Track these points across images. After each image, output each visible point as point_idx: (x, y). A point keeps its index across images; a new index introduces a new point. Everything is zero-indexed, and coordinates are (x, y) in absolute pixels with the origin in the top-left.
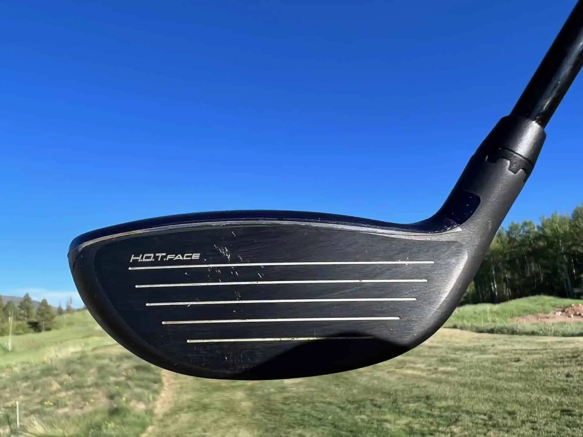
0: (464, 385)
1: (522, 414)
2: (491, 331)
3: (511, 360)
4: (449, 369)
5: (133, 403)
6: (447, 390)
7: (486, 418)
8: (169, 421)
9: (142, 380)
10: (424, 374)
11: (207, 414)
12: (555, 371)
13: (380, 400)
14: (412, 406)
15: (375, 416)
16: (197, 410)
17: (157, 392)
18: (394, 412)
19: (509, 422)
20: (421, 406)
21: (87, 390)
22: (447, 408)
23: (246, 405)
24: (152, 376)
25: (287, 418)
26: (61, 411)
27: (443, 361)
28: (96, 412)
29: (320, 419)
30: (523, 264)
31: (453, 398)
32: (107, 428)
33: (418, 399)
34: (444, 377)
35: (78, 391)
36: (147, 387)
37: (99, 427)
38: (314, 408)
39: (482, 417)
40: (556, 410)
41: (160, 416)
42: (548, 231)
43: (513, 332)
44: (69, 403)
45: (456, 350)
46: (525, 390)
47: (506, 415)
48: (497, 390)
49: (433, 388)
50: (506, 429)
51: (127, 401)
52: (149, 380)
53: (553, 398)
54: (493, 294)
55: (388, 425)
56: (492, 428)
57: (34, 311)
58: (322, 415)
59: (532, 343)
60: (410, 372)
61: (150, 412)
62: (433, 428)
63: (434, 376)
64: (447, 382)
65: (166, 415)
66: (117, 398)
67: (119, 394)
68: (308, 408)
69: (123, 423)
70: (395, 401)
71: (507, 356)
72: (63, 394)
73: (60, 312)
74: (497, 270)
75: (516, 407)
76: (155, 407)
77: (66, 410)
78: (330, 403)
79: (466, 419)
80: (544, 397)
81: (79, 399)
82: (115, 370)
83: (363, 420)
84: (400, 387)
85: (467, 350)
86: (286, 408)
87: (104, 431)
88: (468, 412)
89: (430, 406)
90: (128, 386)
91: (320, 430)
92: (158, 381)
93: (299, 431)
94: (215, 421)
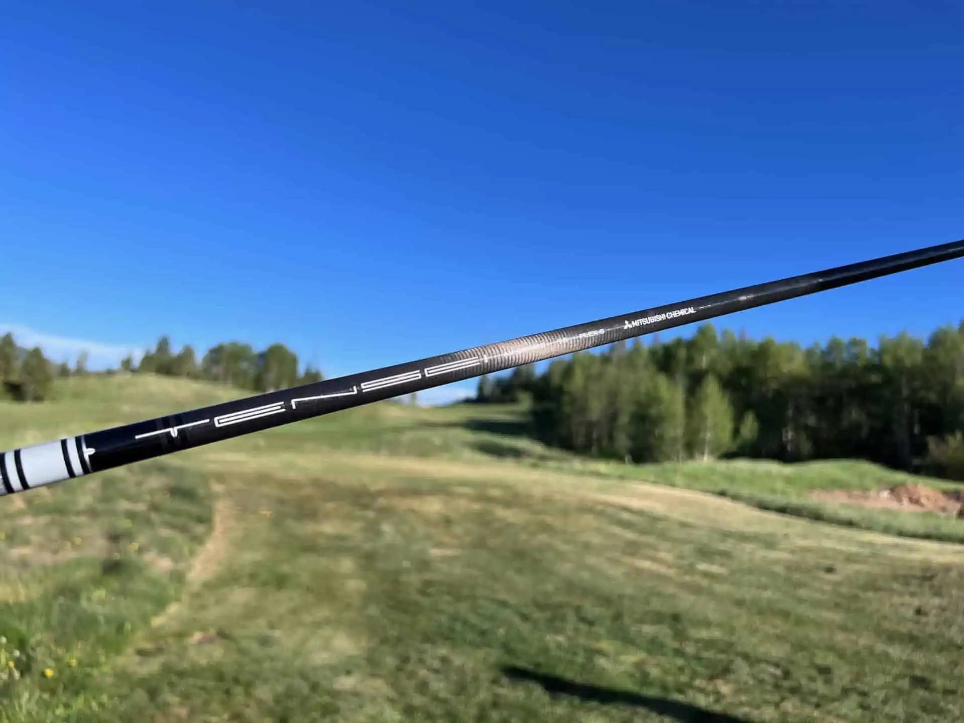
0: (740, 603)
1: (843, 675)
2: (782, 510)
3: (818, 567)
4: (715, 569)
5: (149, 557)
6: (710, 610)
7: (778, 672)
8: (210, 599)
9: (176, 513)
10: (671, 572)
11: (283, 595)
12: (896, 600)
13: (592, 609)
14: (648, 629)
15: (582, 641)
16: (265, 584)
17: (198, 540)
18: (615, 638)
19: (820, 686)
20: (664, 632)
21: (74, 519)
22: (709, 644)
23: (355, 586)
24: (194, 509)
25: (423, 622)
26: (16, 552)
27: (705, 553)
28: (78, 563)
29: (483, 633)
31: (719, 625)
32: (89, 599)
33: (658, 618)
34: (705, 583)
35: (57, 517)
36: (183, 529)
37: (72, 592)
38: (474, 609)
39: (772, 670)
40: (903, 676)
41: (196, 587)
43: (817, 516)
44: (35, 538)
45: (726, 535)
46: (844, 628)
47: (814, 673)
48: (800, 621)
49: (686, 602)
50: (814, 700)
51: (141, 550)
52: (190, 516)
53: (895, 651)
55: (602, 662)
56: (787, 695)
57: (18, 364)
58: (486, 626)
59: (850, 541)
60: (646, 564)
61: (178, 577)
62: (684, 679)
63: (687, 578)
64: (711, 594)
65: (209, 586)
66: (123, 543)
67: (129, 536)
68: (463, 608)
69: (124, 593)
70: (618, 617)
71: (811, 559)
72: (27, 521)
73: (64, 372)
75: (829, 660)
76: (190, 568)
77: (25, 551)
78: (504, 604)
79: (743, 670)
80: (880, 647)
81: (55, 532)
82: (133, 490)
83: (559, 646)
84: (629, 591)
85: (744, 538)
86: (425, 601)
87: (84, 603)
88: (746, 657)
89: (680, 635)
90: (149, 522)
91: (481, 654)
92: (205, 520)
93: (443, 651)
94: (294, 611)
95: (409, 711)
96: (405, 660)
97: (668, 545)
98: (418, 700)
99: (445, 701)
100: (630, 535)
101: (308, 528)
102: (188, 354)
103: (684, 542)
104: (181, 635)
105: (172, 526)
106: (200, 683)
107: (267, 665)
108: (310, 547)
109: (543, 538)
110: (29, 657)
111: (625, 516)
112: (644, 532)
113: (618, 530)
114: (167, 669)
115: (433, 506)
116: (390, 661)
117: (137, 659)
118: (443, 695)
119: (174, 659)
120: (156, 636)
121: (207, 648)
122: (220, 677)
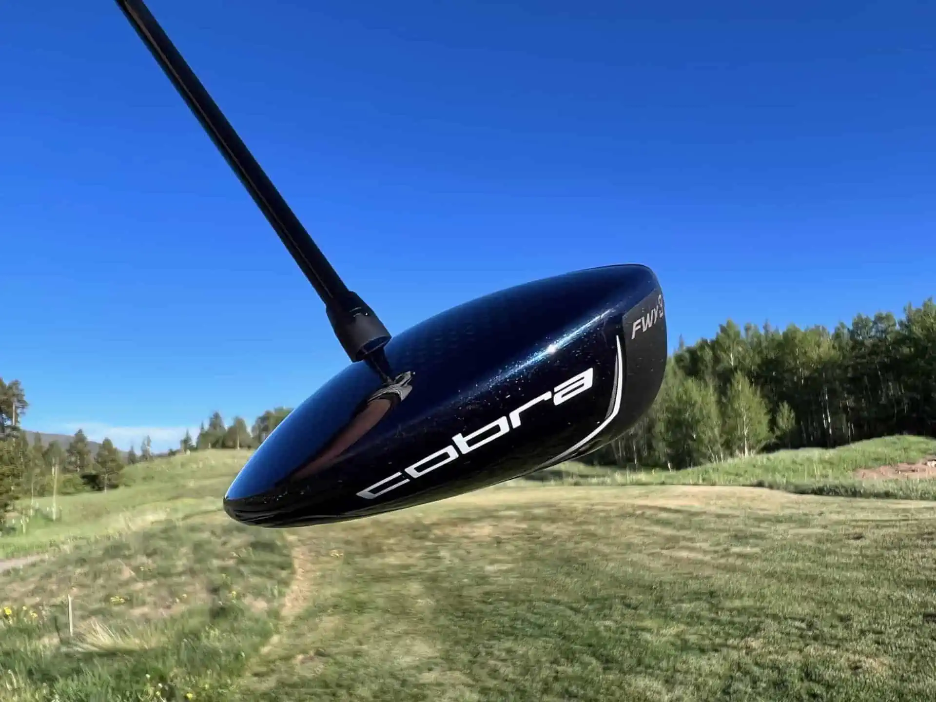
0: (771, 575)
1: (861, 619)
2: (819, 492)
3: (848, 537)
4: (748, 550)
5: (248, 600)
6: (743, 584)
7: (804, 625)
8: (304, 628)
9: (262, 564)
10: (707, 558)
11: (364, 618)
12: (918, 553)
13: (635, 597)
14: (687, 607)
15: (628, 623)
16: (347, 611)
17: (285, 583)
18: (658, 616)
19: (840, 633)
20: (702, 607)
21: (175, 579)
22: (741, 611)
23: (424, 603)
24: (277, 559)
25: (488, 624)
26: (137, 612)
27: (739, 537)
28: (191, 613)
29: (540, 627)
30: (876, 384)
31: (752, 595)
32: (208, 637)
33: (696, 596)
34: (739, 562)
35: (162, 580)
36: (270, 576)
37: (195, 635)
38: (531, 609)
39: (797, 624)
40: (916, 614)
41: (290, 621)
42: (917, 330)
43: (854, 493)
44: (149, 599)
45: (761, 520)
46: (867, 583)
47: (835, 622)
48: (824, 583)
49: (720, 580)
50: (834, 643)
51: (238, 597)
52: (272, 563)
53: (913, 596)
54: (824, 432)
55: (648, 636)
56: (812, 642)
57: (91, 458)
58: (543, 620)
59: (884, 510)
60: (684, 554)
61: (275, 614)
62: (718, 641)
63: (723, 561)
64: (745, 571)
65: (300, 618)
66: (224, 593)
67: (227, 586)
68: (521, 610)
69: (233, 631)
70: (660, 599)
71: (841, 530)
72: (139, 585)
73: (132, 459)
74: (832, 392)
75: (852, 609)
76: (282, 606)
77: (145, 610)
78: (557, 602)
79: (771, 627)
80: (898, 594)
81: (164, 592)
82: (219, 549)
83: (608, 629)
84: (668, 577)
85: (778, 520)
86: (488, 608)
87: (204, 641)
88: (775, 617)
89: (716, 608)
90: (240, 574)
91: (540, 643)
92: (286, 565)
93: (508, 644)
94: (377, 629)
95: (484, 691)
96: (477, 654)
97: (703, 536)
98: (491, 683)
99: (513, 681)
100: (669, 532)
101: (376, 562)
102: (239, 425)
103: (721, 531)
104: (287, 658)
105: (260, 574)
106: (310, 691)
107: (361, 672)
108: (380, 577)
109: (587, 544)
110: (171, 687)
111: (664, 515)
112: (682, 527)
113: (657, 529)
114: (282, 684)
115: (485, 530)
116: (464, 657)
117: (255, 679)
118: (511, 676)
119: (285, 676)
120: (268, 661)
121: (310, 664)
122: (326, 685)
